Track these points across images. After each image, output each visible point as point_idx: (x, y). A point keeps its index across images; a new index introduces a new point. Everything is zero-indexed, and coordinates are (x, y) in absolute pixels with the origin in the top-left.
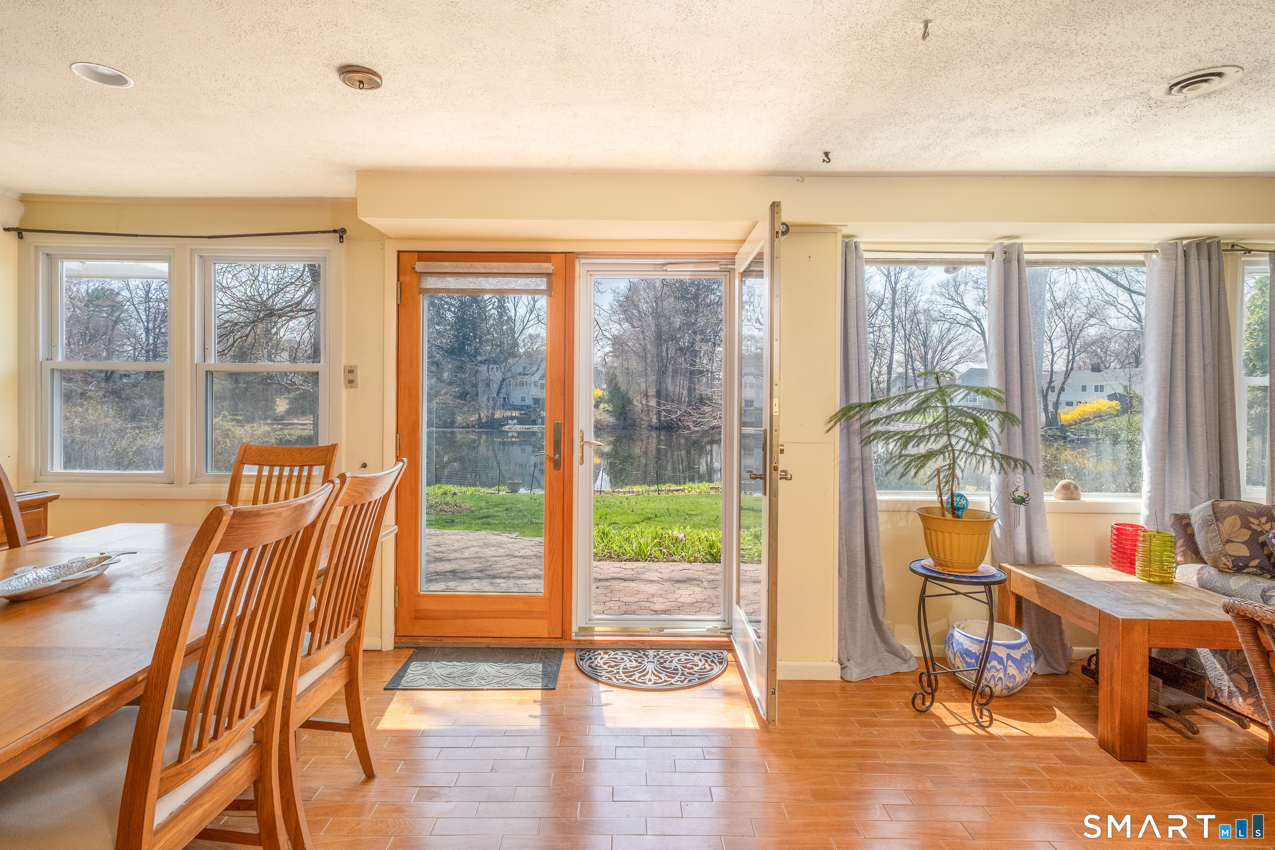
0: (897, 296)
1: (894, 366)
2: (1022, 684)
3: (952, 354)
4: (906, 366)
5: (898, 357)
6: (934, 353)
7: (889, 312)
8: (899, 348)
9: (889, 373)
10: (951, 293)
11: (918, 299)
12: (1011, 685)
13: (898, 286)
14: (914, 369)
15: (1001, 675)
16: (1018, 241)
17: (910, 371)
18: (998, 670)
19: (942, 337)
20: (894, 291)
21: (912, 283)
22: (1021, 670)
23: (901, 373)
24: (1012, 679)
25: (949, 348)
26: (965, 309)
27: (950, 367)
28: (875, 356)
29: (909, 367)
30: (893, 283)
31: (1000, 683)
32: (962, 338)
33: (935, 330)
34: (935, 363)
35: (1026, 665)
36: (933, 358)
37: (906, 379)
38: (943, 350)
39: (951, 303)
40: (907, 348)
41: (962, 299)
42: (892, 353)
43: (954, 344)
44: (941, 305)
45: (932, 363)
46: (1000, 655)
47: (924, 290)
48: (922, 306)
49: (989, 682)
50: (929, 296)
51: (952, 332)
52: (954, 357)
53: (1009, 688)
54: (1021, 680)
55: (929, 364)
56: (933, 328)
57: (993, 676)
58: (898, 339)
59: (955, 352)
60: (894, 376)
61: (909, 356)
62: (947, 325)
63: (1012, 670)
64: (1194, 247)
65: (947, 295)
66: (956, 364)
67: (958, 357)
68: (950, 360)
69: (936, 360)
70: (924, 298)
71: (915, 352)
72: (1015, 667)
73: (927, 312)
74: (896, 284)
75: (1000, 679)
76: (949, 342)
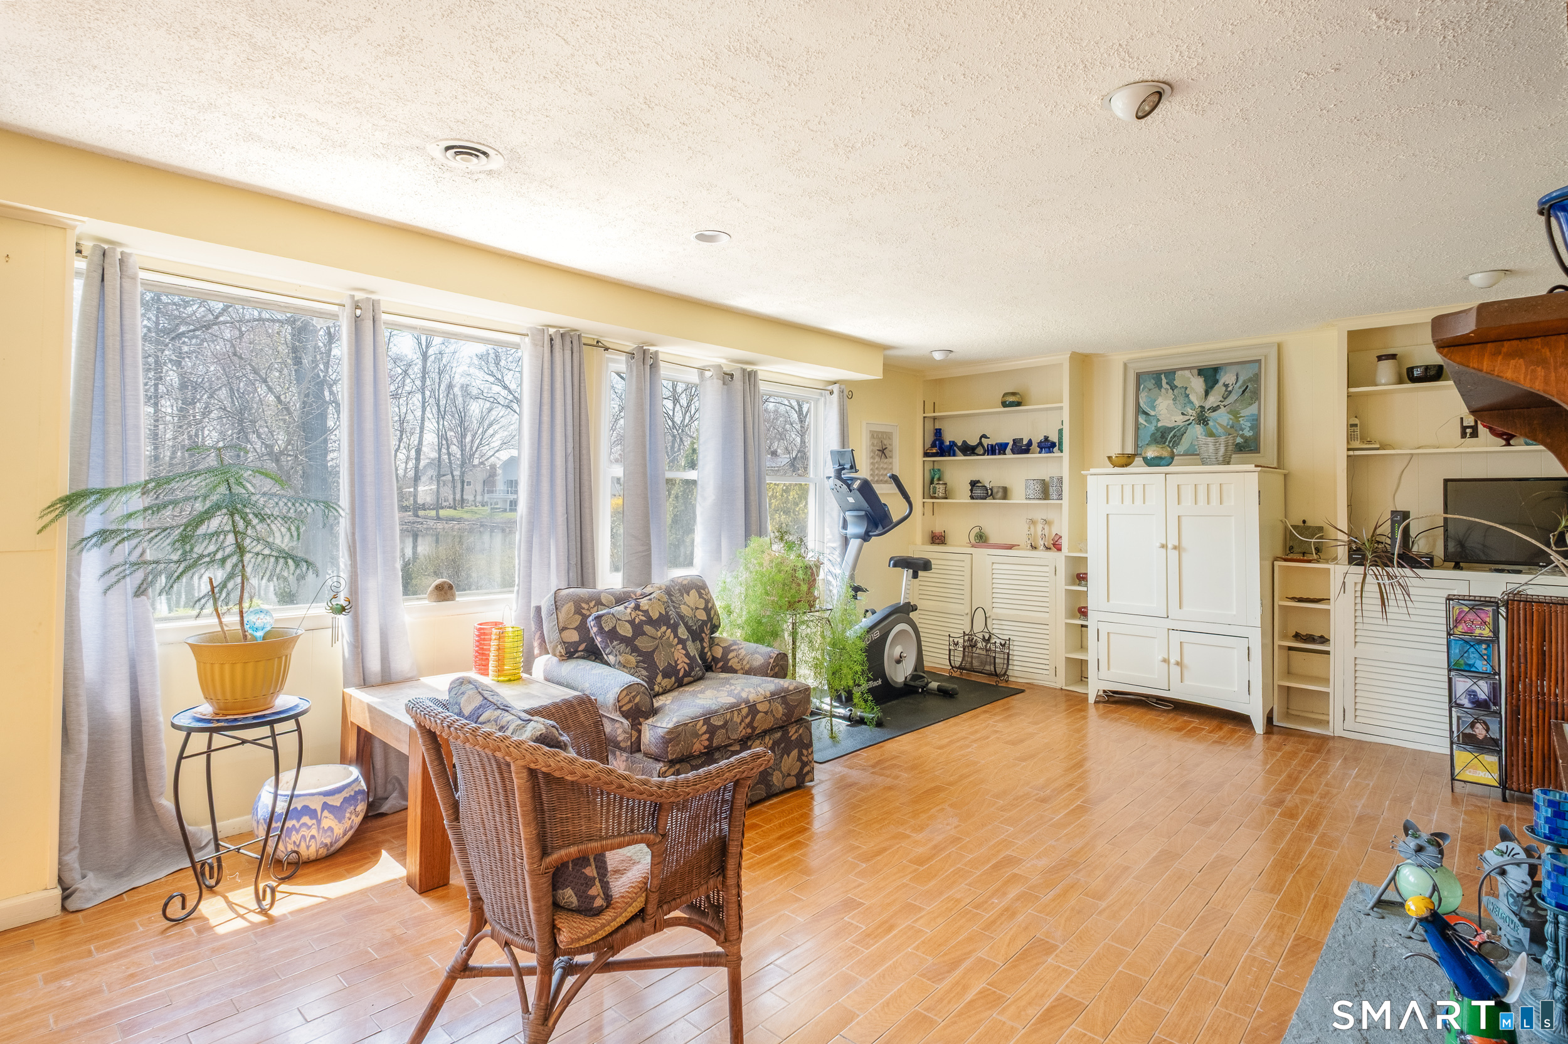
0: (429, 364)
1: (424, 449)
2: (345, 834)
3: (494, 439)
4: (440, 450)
5: (430, 438)
6: (474, 436)
7: (418, 383)
8: (431, 425)
9: (418, 459)
10: (491, 369)
11: (454, 369)
12: (328, 841)
13: (431, 352)
14: (449, 454)
15: (314, 832)
16: (374, 297)
17: (445, 457)
18: (309, 828)
19: (482, 419)
20: (425, 357)
21: (447, 351)
22: (340, 820)
23: (433, 460)
24: (329, 833)
25: (491, 431)
26: (505, 387)
27: (492, 453)
28: (401, 436)
29: (444, 451)
30: (424, 347)
31: (313, 843)
32: (504, 421)
33: (475, 409)
34: (474, 449)
35: (348, 810)
36: (472, 441)
37: (439, 466)
38: (484, 432)
39: (492, 379)
40: (441, 427)
41: (503, 377)
42: (422, 432)
43: (496, 427)
44: (480, 380)
45: (471, 449)
46: (313, 807)
47: (460, 360)
48: (458, 380)
49: (298, 846)
50: (466, 368)
51: (494, 413)
52: (496, 443)
53: (326, 845)
54: (341, 831)
55: (468, 447)
56: (472, 408)
57: (303, 837)
58: (430, 416)
59: (497, 436)
60: (422, 463)
61: (442, 437)
62: (488, 405)
63: (328, 821)
64: (559, 336)
65: (486, 369)
66: (498, 451)
67: (499, 442)
68: (492, 445)
69: (476, 445)
70: (460, 370)
71: (452, 433)
72: (332, 817)
73: (465, 388)
74: (427, 347)
75: (313, 837)
76: (490, 425)
